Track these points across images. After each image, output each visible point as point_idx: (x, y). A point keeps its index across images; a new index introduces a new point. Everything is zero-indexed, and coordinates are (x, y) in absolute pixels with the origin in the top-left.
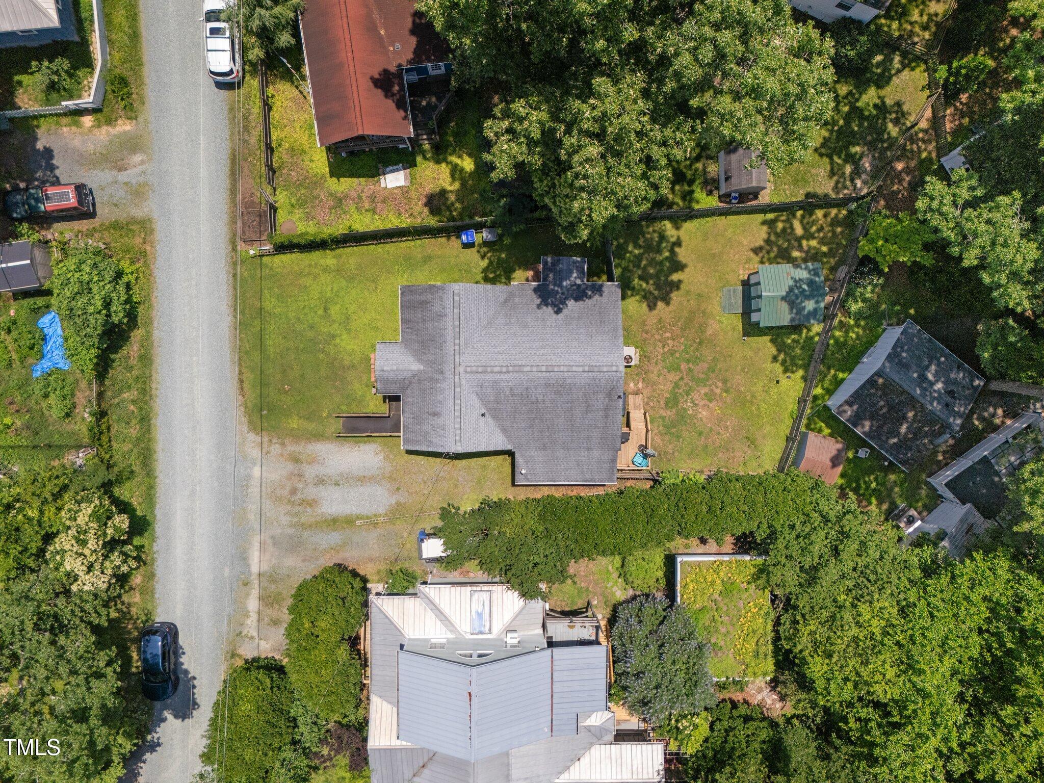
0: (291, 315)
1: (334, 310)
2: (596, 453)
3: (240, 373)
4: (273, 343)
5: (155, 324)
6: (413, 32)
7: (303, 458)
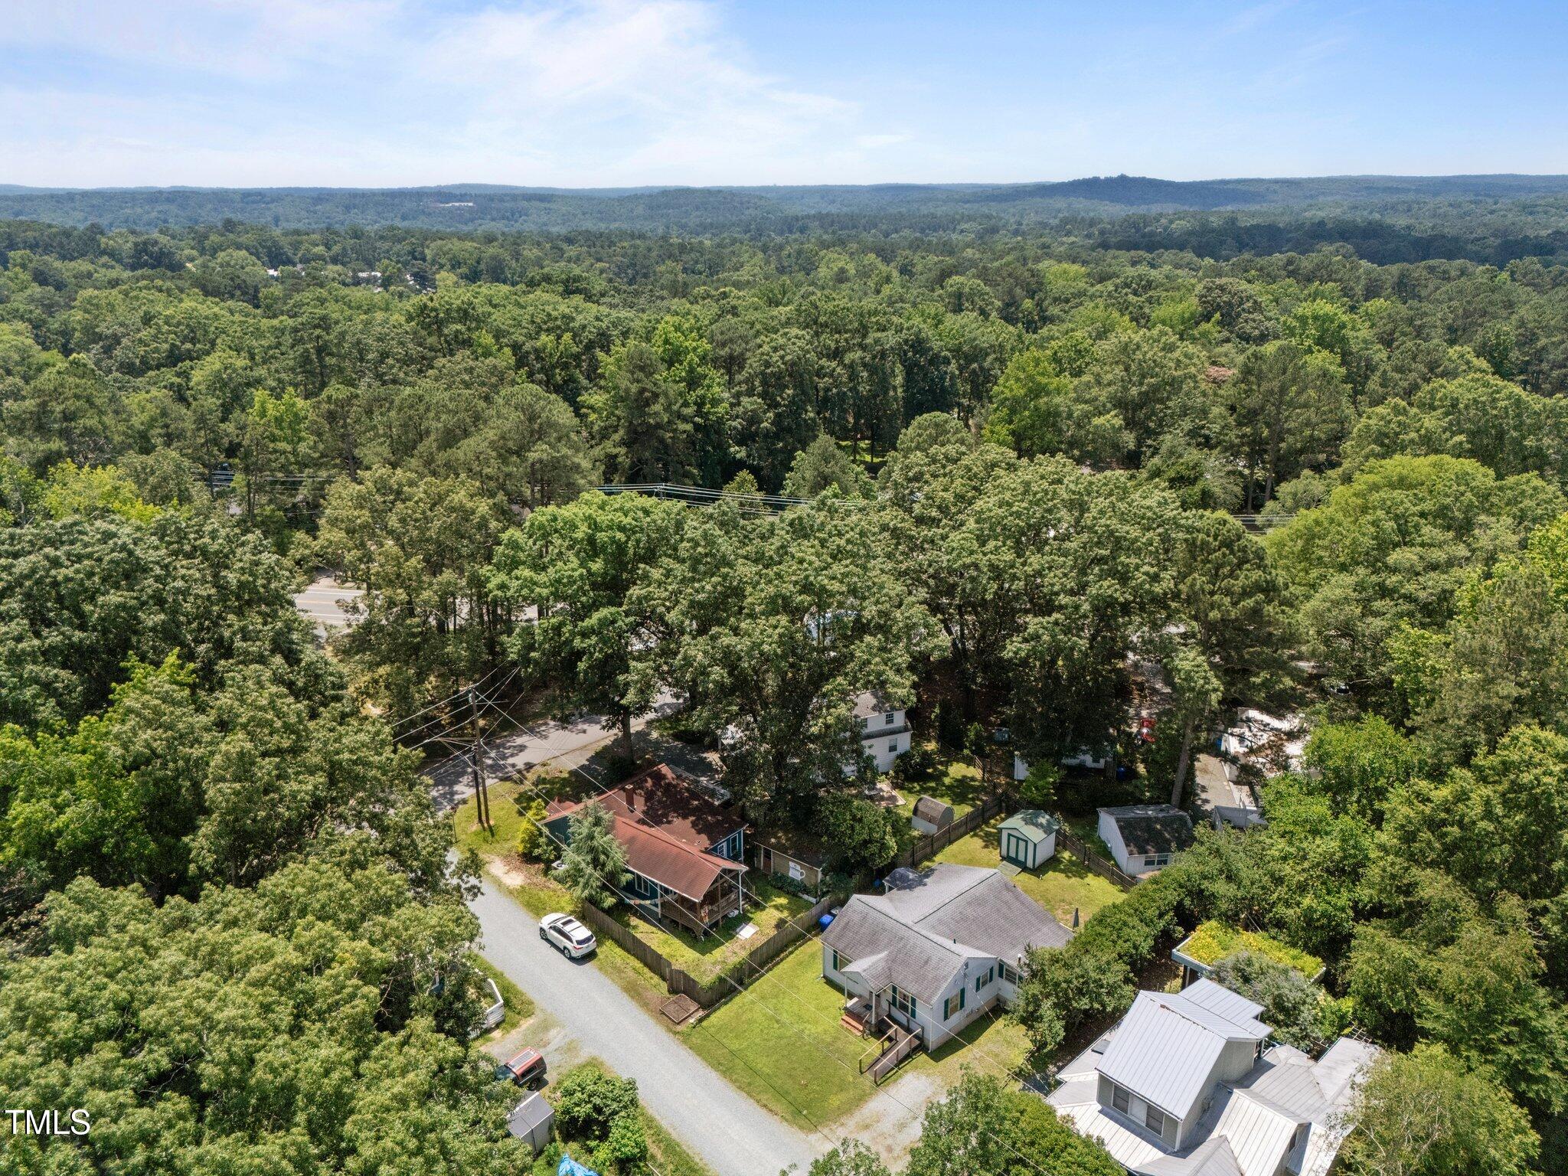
0: (757, 1041)
1: (785, 1017)
2: (1045, 929)
3: (758, 1102)
4: (763, 1064)
5: (658, 1117)
6: (699, 832)
7: (868, 1121)
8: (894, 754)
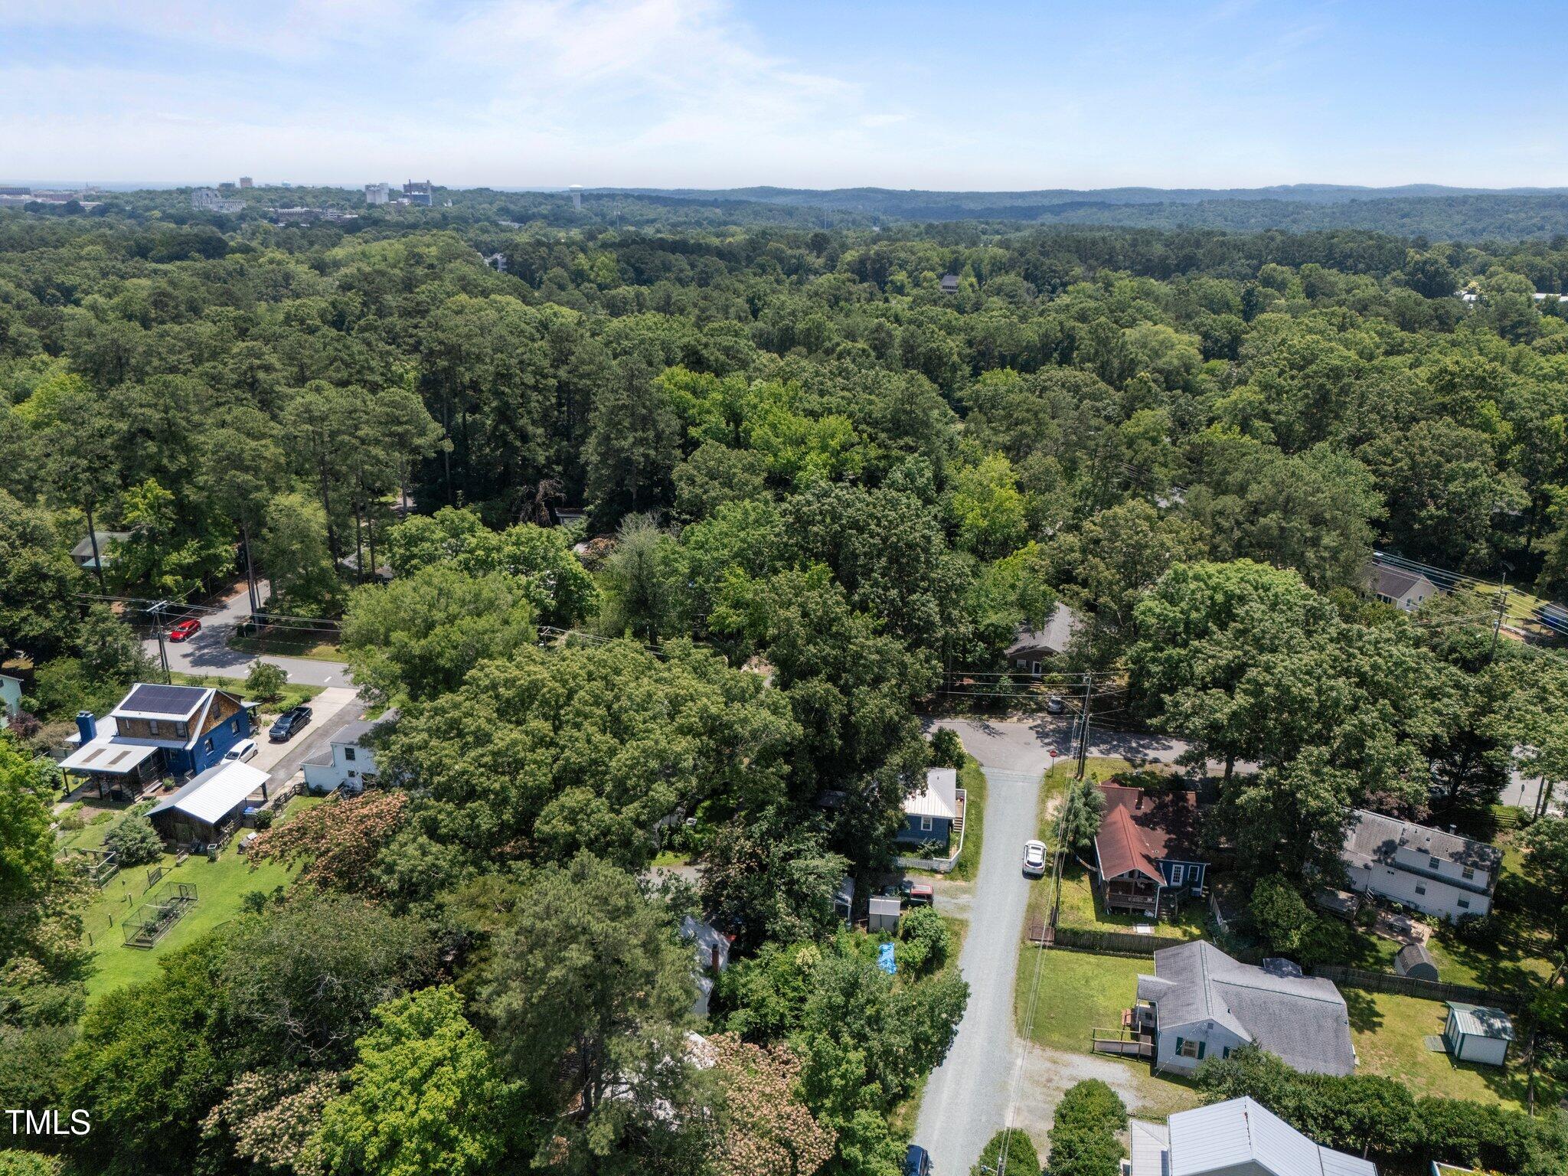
6: (1166, 846)
8: (1462, 910)
